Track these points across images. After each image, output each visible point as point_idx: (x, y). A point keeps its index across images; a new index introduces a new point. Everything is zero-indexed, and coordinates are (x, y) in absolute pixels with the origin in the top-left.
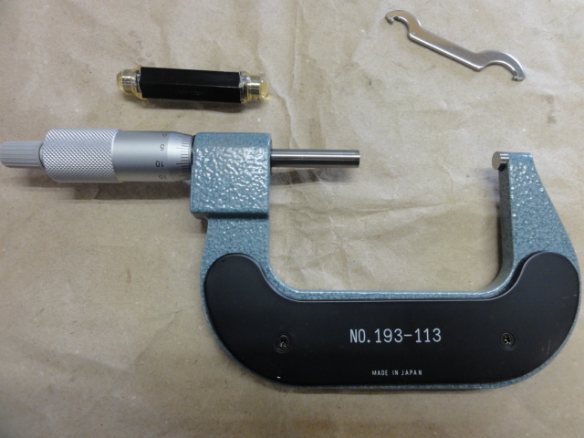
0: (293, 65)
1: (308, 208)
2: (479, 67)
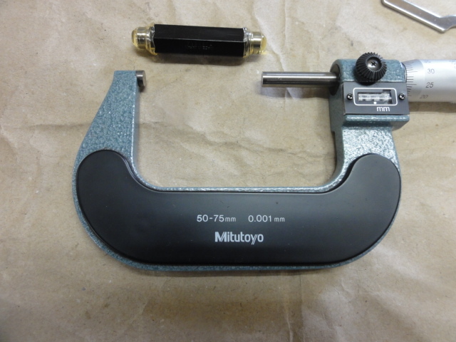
0: (284, 26)
1: (305, 152)
2: (443, 29)
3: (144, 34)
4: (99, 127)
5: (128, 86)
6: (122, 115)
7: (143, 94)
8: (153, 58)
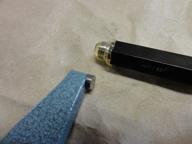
3: (105, 47)
4: (32, 117)
5: (75, 86)
6: (58, 114)
7: (88, 95)
8: (107, 67)
